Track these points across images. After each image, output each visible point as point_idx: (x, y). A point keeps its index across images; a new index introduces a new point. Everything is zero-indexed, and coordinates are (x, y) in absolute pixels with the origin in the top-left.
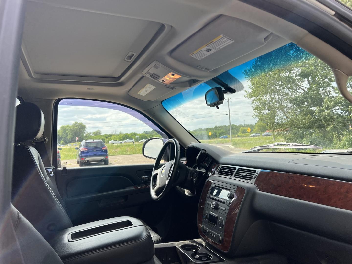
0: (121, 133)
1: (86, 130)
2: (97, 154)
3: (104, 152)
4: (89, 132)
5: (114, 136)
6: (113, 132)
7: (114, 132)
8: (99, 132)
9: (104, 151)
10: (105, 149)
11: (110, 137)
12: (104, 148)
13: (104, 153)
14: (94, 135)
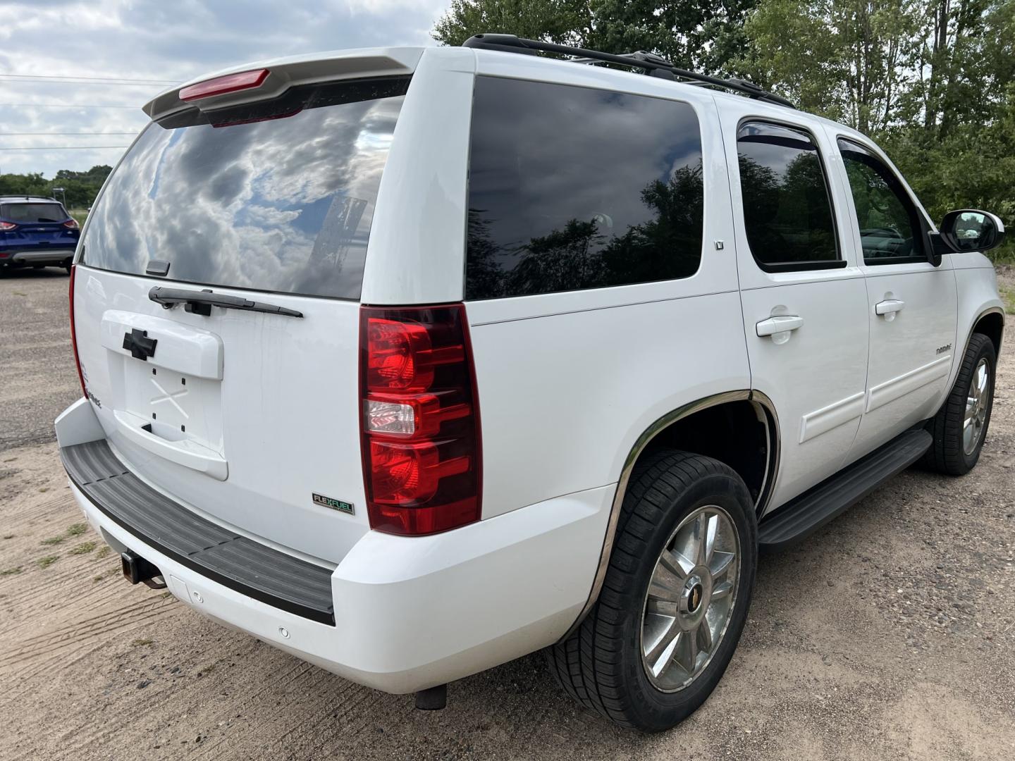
2: (52, 242)
3: (70, 236)
9: (70, 233)
10: (72, 227)
12: (70, 225)
13: (71, 239)
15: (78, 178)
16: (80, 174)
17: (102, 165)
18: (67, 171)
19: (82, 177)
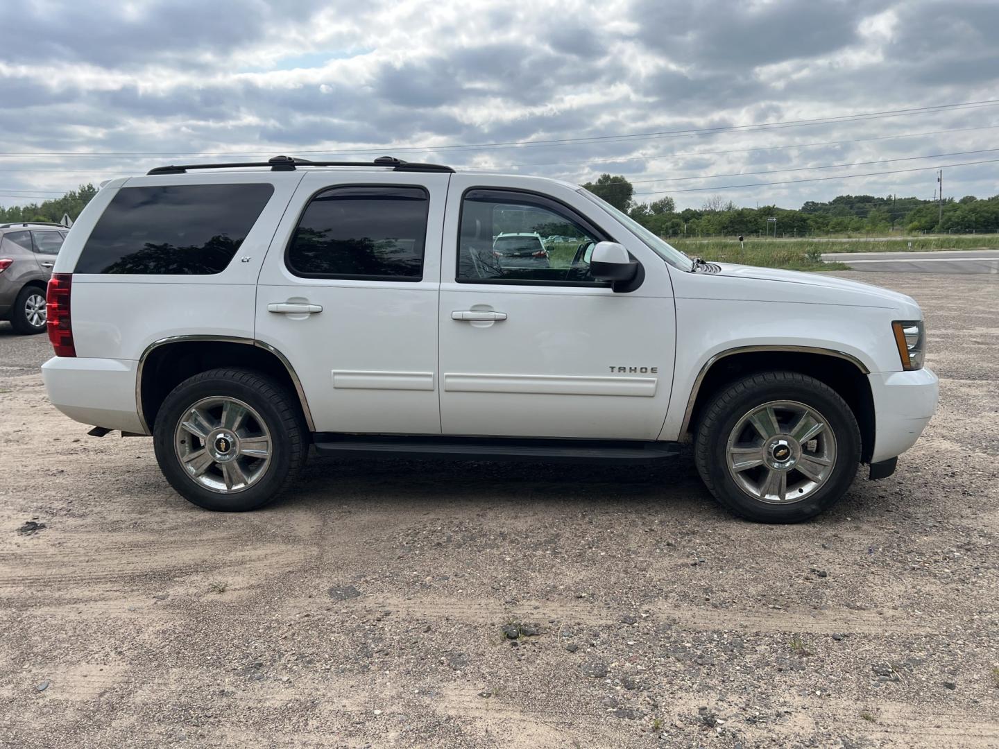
0: (730, 208)
1: (633, 197)
4: (640, 204)
5: (706, 217)
6: (708, 205)
7: (710, 204)
8: (668, 203)
11: (698, 219)
14: (655, 212)
15: (820, 209)
16: (823, 204)
17: (845, 195)
18: (813, 202)
19: (824, 207)
